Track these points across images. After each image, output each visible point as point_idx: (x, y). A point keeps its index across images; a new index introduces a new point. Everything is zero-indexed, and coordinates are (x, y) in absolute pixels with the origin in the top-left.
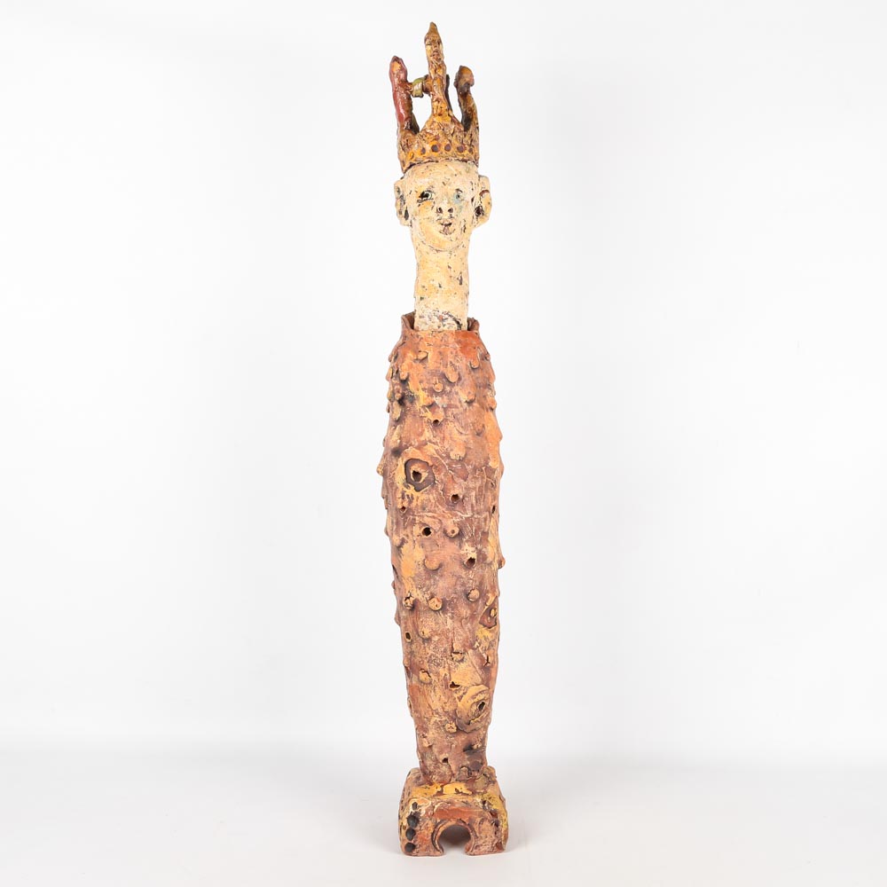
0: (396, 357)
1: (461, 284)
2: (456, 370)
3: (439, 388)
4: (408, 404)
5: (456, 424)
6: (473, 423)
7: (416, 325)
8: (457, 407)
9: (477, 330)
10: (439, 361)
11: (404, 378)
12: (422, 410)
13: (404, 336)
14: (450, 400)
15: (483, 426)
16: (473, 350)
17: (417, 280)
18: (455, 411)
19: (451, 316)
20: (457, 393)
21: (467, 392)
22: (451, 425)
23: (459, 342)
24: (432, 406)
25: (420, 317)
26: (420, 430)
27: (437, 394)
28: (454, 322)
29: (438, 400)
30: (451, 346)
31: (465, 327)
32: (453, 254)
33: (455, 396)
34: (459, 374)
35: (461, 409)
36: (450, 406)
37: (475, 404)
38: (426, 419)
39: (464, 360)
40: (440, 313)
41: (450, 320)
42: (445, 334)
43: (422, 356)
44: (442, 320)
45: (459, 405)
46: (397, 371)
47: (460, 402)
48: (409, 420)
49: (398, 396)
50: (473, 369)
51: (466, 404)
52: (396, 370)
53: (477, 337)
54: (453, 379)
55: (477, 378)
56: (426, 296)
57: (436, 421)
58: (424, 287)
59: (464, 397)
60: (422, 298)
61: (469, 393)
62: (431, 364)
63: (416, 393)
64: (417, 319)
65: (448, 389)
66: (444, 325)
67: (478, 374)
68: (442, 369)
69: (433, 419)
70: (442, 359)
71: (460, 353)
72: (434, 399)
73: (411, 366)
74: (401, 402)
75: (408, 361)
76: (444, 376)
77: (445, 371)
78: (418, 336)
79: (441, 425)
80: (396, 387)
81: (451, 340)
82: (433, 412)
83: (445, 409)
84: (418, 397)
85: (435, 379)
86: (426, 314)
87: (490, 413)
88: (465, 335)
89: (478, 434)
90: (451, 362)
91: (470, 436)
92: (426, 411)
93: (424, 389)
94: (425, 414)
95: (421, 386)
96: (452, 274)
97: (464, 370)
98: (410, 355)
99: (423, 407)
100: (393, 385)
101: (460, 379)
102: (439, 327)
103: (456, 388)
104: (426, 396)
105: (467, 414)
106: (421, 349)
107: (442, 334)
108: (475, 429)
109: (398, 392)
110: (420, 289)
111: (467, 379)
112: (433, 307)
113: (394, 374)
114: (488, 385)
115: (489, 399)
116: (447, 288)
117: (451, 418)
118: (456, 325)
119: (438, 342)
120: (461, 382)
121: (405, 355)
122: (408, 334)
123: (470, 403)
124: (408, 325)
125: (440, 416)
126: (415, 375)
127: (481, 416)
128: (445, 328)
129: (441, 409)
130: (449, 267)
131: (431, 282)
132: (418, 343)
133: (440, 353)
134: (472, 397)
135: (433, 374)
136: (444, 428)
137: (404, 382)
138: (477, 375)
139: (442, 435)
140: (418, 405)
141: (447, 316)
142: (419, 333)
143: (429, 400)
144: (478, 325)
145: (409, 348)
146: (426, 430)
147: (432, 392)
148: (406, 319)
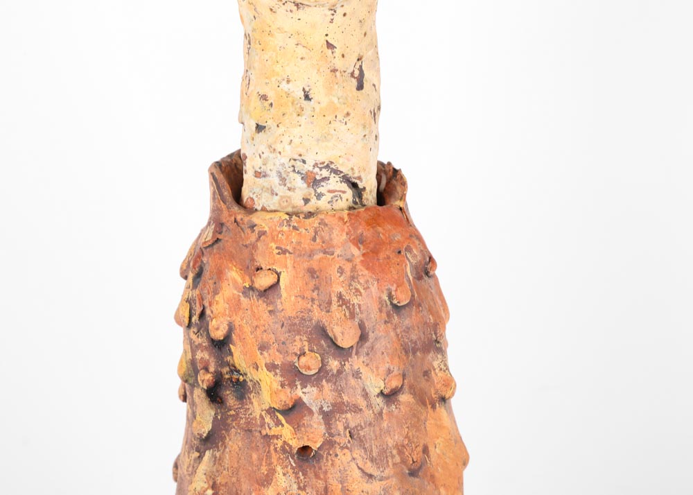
0: (199, 275)
1: (360, 87)
2: (352, 316)
3: (310, 363)
4: (231, 400)
5: (358, 453)
6: (400, 449)
7: (246, 192)
8: (356, 409)
9: (403, 198)
10: (308, 294)
11: (219, 335)
12: (268, 419)
13: (217, 223)
14: (339, 392)
15: (426, 450)
16: (395, 259)
17: (247, 81)
18: (352, 419)
19: (336, 172)
20: (357, 375)
21: (383, 369)
22: (343, 458)
23: (359, 241)
24: (294, 411)
25: (258, 174)
26: (264, 470)
27: (306, 380)
28: (344, 186)
29: (308, 395)
30: (338, 252)
31: (370, 197)
32: (340, 11)
33: (352, 381)
34: (362, 326)
35: (368, 415)
36: (339, 408)
37: (405, 398)
38: (279, 443)
39: (374, 289)
40: (308, 167)
41: (335, 183)
42: (322, 223)
43: (264, 281)
44: (313, 181)
45: (362, 403)
46: (202, 315)
47: (366, 395)
48: (235, 441)
49: (206, 379)
50: (396, 307)
51: (380, 400)
52: (198, 310)
53: (403, 219)
54: (346, 338)
55: (407, 330)
56: (270, 123)
57: (305, 449)
58: (264, 98)
59: (375, 384)
60: (260, 128)
61: (389, 371)
62: (288, 300)
63: (252, 375)
64: (248, 177)
65: (334, 364)
66: (319, 196)
67: (409, 320)
68: (317, 315)
69: (296, 444)
70: (317, 288)
71: (363, 272)
72: (299, 392)
73: (236, 306)
74: (214, 394)
75: (228, 291)
76: (322, 331)
77: (325, 321)
78: (252, 227)
79: (317, 457)
80: (199, 355)
81: (339, 236)
82: (297, 427)
83: (327, 417)
84: (257, 384)
85: (300, 342)
86: (272, 169)
87: (441, 410)
88: (373, 222)
89: (413, 473)
90: (340, 297)
91: (394, 481)
92: (278, 423)
93: (271, 367)
94: (275, 431)
95: (263, 359)
96: (339, 63)
97: (374, 314)
98: (234, 274)
99: (271, 411)
100: (194, 348)
101: (363, 338)
102: (307, 201)
103: (356, 362)
104: (276, 386)
105: (385, 424)
106: (261, 261)
107: (314, 222)
108: (404, 462)
109: (206, 369)
110: (256, 102)
111: (383, 338)
112: (289, 151)
113: (195, 319)
114: (434, 344)
115: (437, 376)
116: (325, 101)
117: (344, 439)
118: (349, 193)
119: (307, 244)
120: (368, 344)
121: (220, 274)
122: (225, 217)
123: (390, 396)
124: (227, 193)
125: (315, 433)
126: (247, 329)
127: (416, 423)
128: (323, 204)
129: (317, 418)
130: (330, 46)
131: (284, 86)
132: (254, 247)
133: (312, 272)
134: (395, 383)
135: (294, 327)
136: (326, 464)
137: (221, 346)
138: (407, 322)
139: (321, 484)
140: (258, 406)
141: (325, 173)
142: (255, 219)
143: (286, 397)
144: (404, 184)
145: (232, 257)
146: (279, 469)
147: (293, 375)
148: (221, 177)
